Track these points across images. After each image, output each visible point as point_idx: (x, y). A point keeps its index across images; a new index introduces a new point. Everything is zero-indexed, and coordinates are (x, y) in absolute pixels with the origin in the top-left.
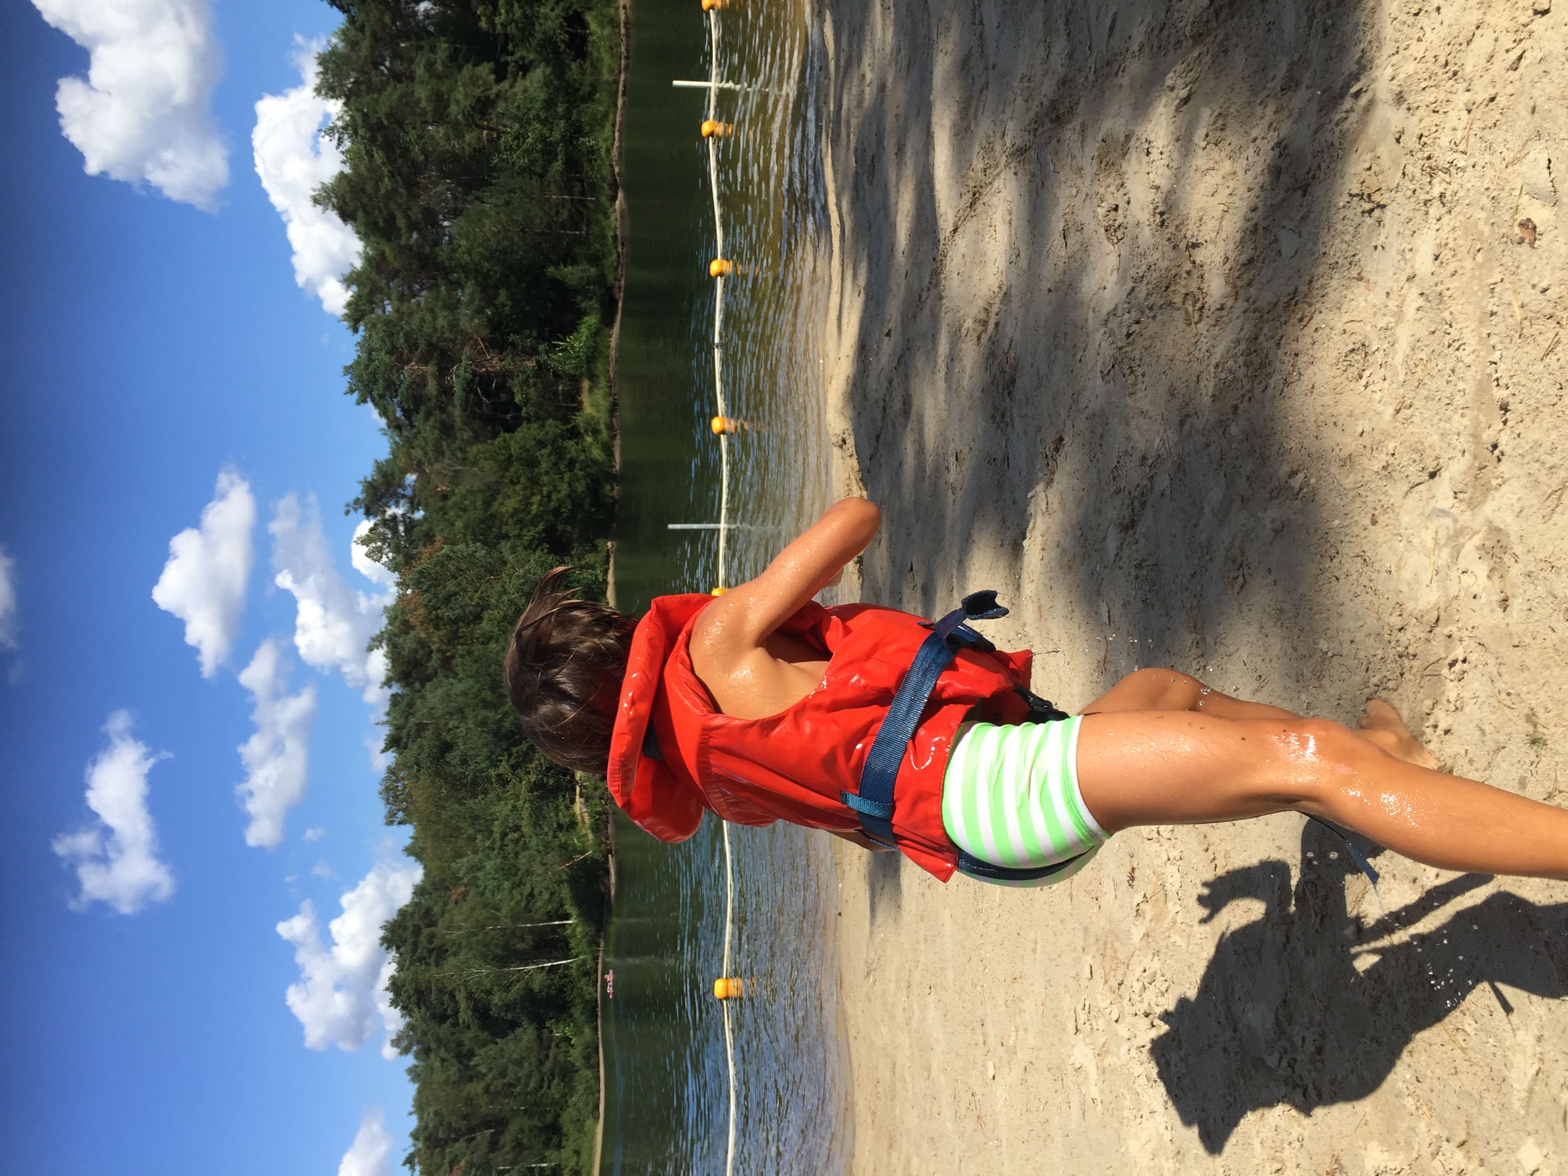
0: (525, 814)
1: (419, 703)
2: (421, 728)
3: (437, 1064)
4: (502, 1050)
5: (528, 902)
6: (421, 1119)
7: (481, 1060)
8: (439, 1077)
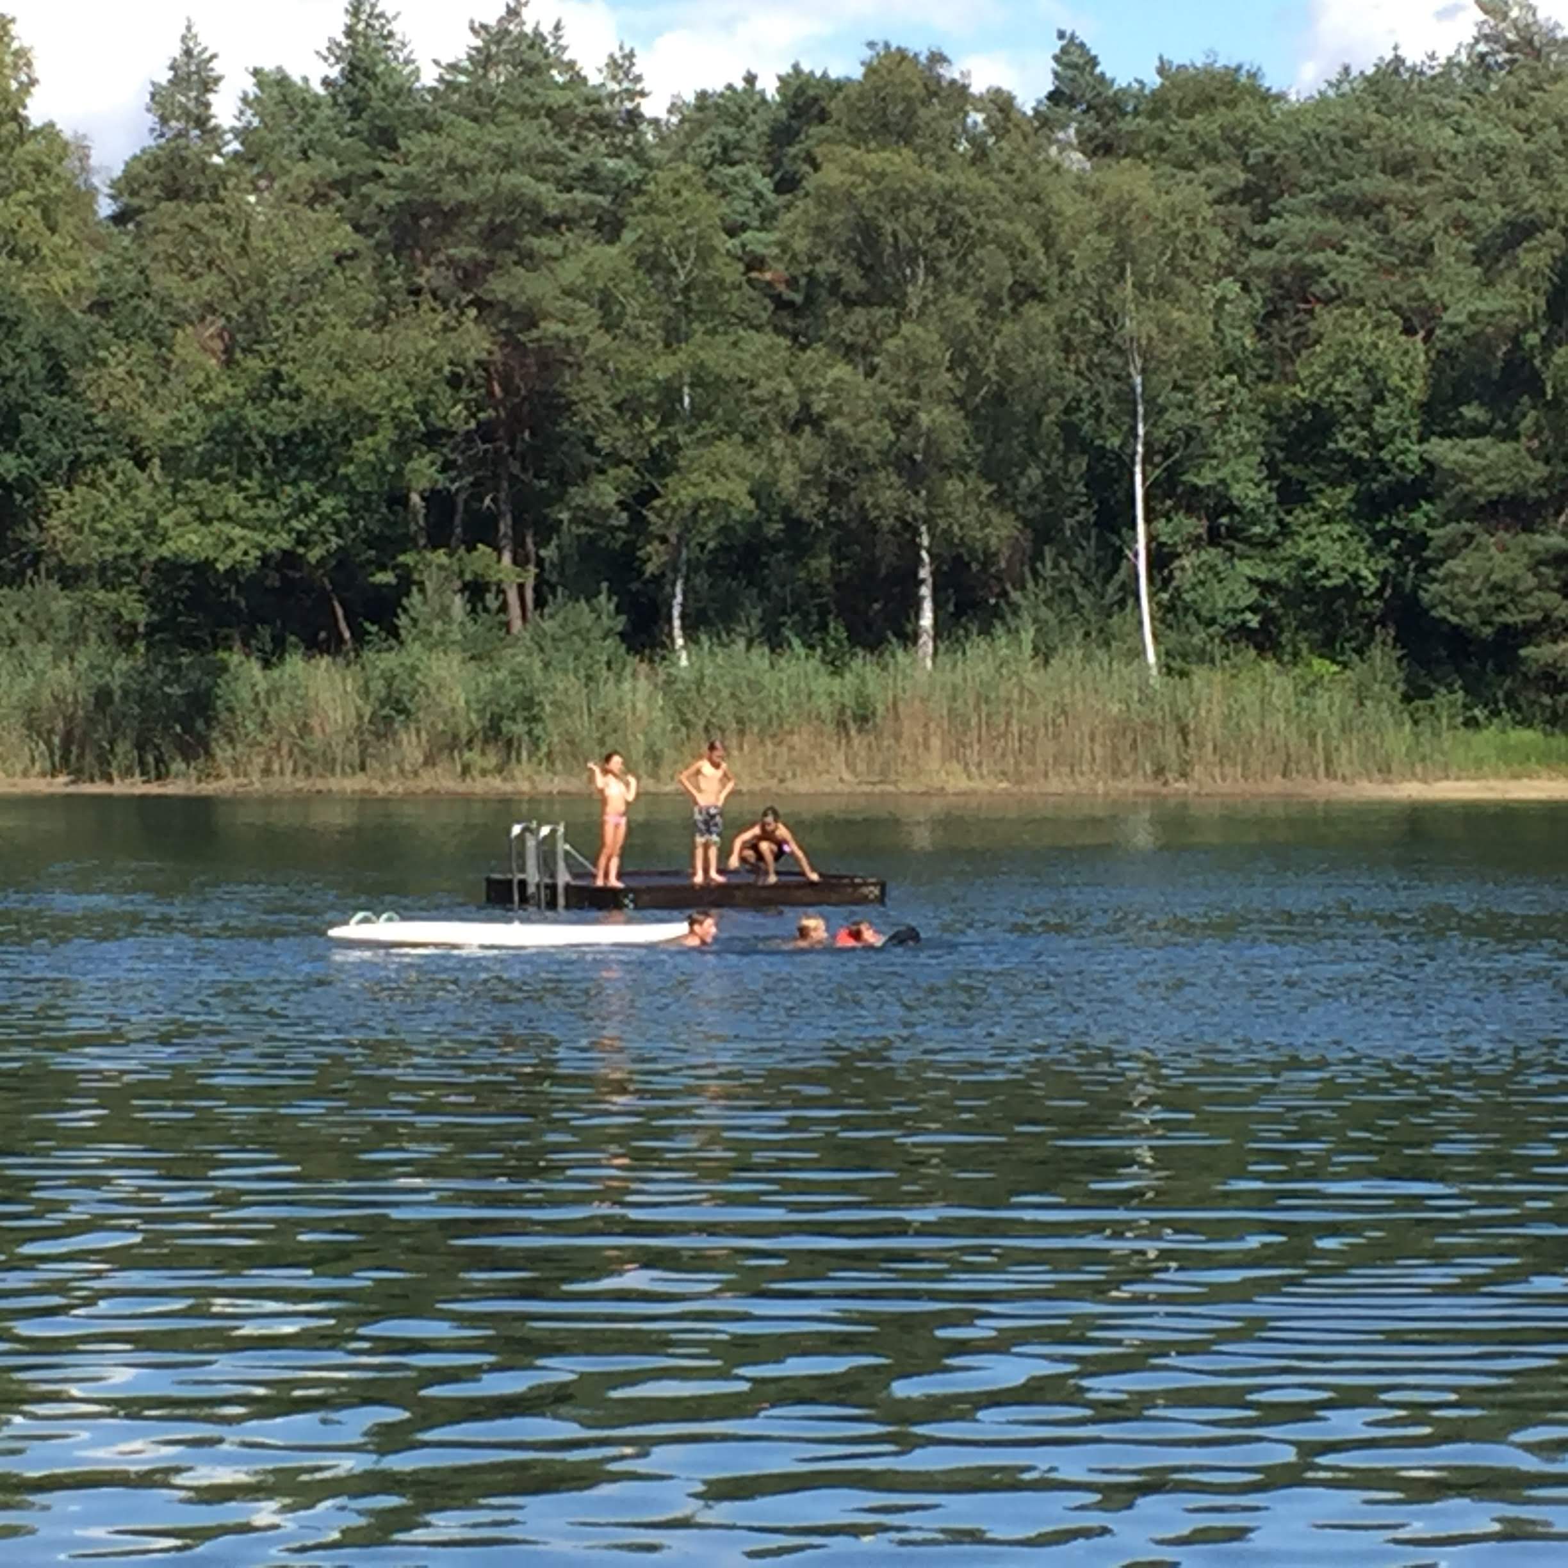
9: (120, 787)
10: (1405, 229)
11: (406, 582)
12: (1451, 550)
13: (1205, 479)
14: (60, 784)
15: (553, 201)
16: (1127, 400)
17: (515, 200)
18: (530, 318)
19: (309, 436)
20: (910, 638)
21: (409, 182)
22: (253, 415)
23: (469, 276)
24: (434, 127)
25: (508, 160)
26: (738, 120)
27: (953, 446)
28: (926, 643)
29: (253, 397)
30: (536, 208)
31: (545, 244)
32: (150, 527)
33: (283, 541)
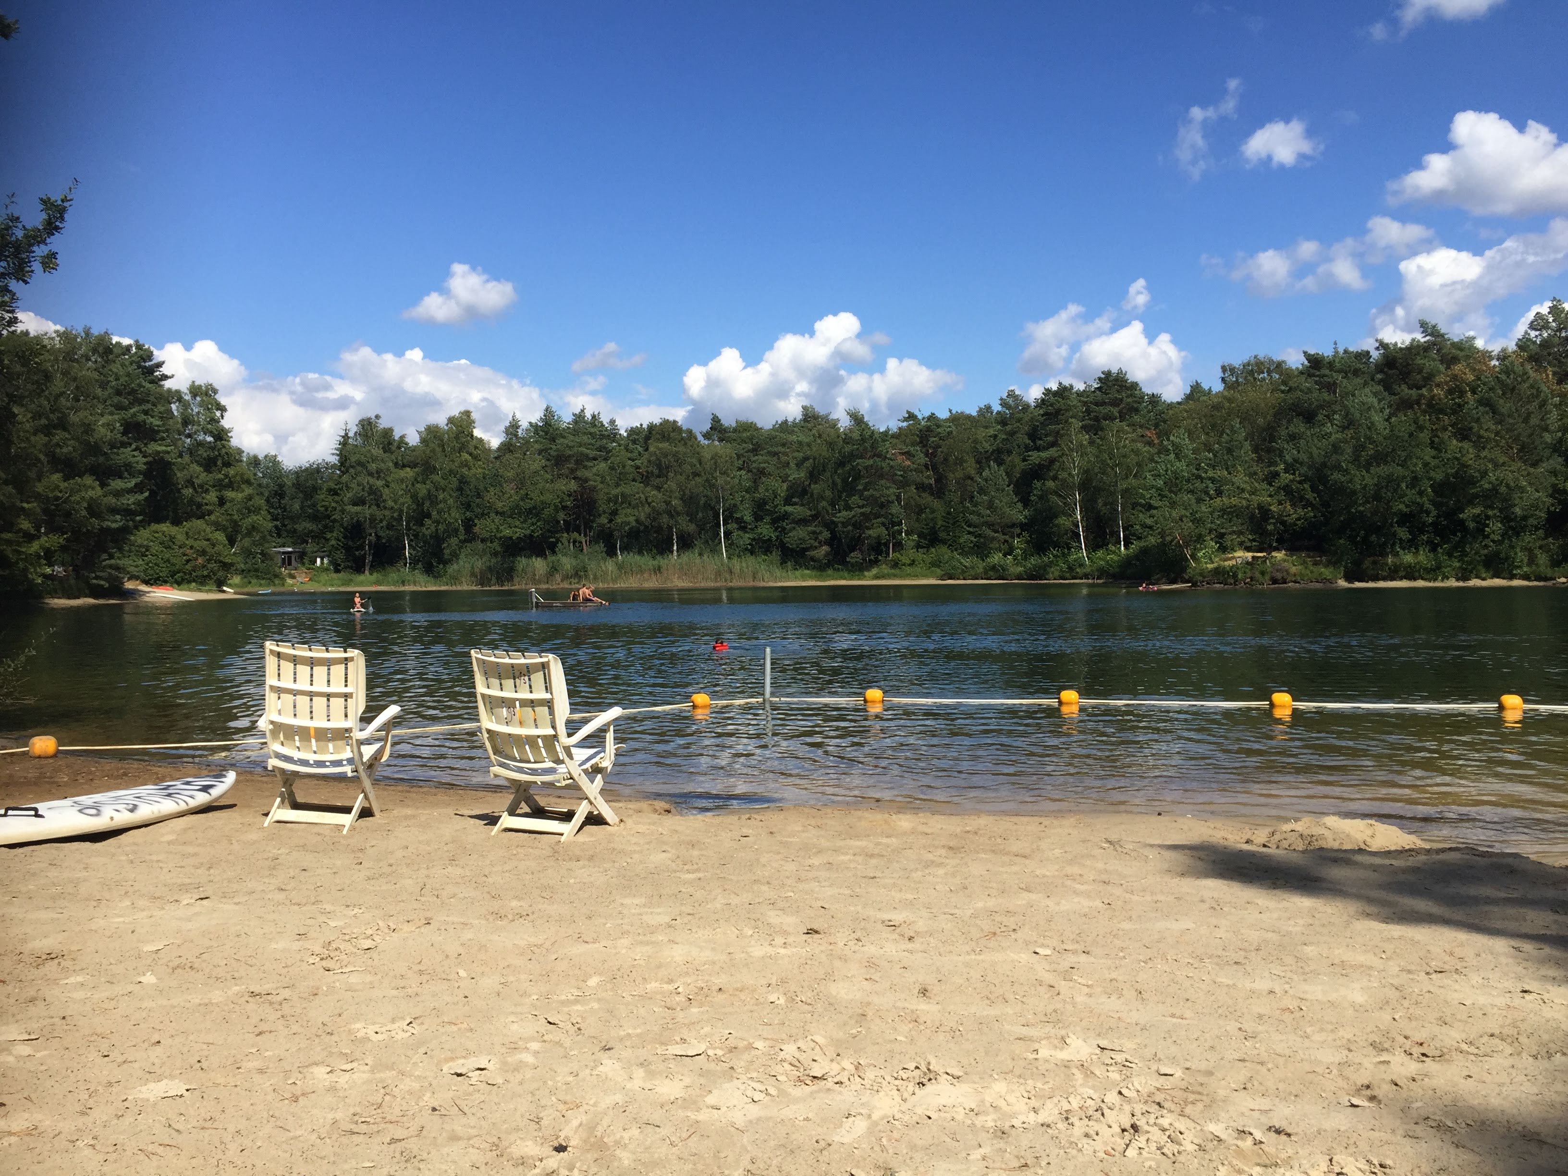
0: (1234, 501)
1: (1359, 381)
2: (1331, 387)
3: (991, 432)
4: (1003, 490)
5: (1143, 506)
6: (946, 420)
7: (995, 472)
8: (981, 434)
9: (493, 588)
10: (784, 459)
11: (558, 540)
12: (790, 531)
13: (738, 515)
14: (479, 588)
15: (592, 453)
16: (718, 498)
17: (582, 454)
18: (586, 480)
19: (535, 508)
20: (672, 552)
21: (557, 450)
22: (521, 503)
23: (572, 471)
24: (564, 437)
25: (580, 445)
26: (638, 434)
27: (679, 509)
28: (675, 553)
29: (522, 499)
30: (587, 456)
31: (590, 464)
32: (498, 529)
33: (528, 532)
